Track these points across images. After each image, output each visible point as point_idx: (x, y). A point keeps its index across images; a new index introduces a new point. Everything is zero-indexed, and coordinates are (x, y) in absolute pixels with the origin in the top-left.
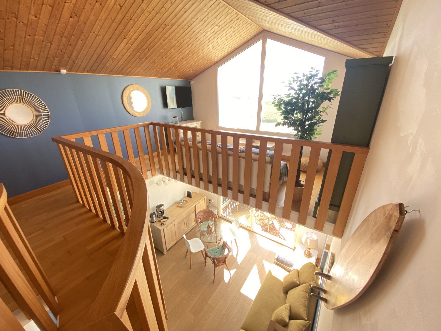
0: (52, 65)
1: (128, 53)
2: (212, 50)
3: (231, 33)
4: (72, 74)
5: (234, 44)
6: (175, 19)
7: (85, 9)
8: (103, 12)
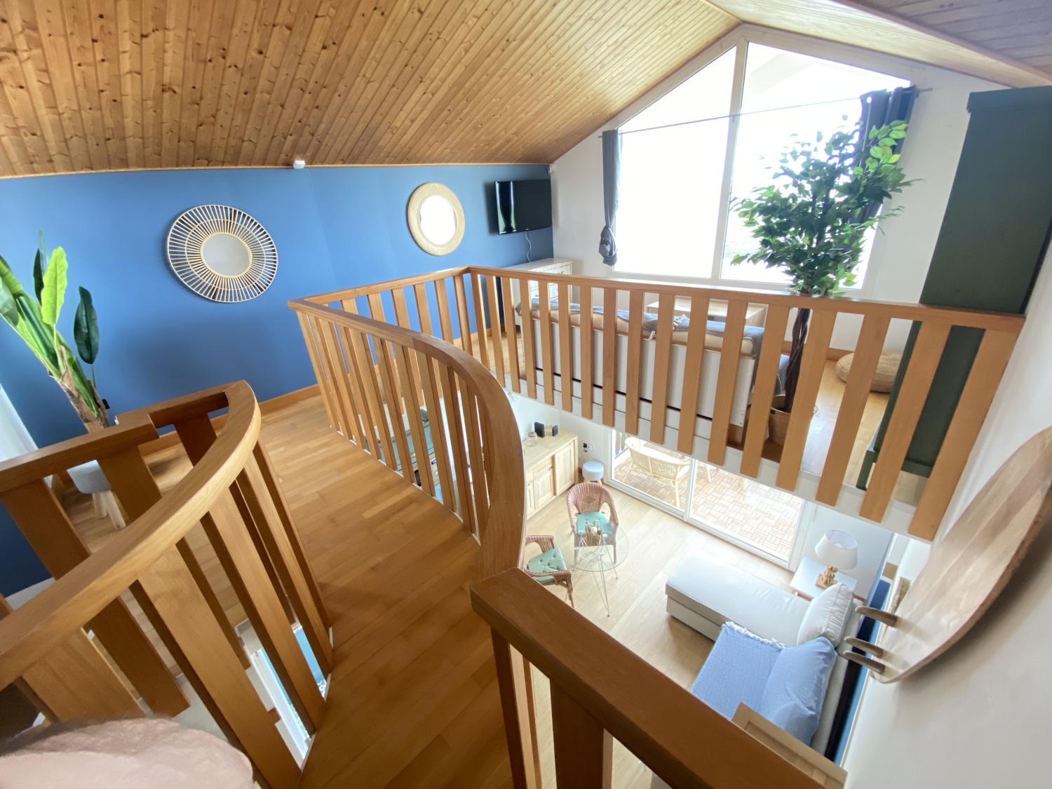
0: (281, 153)
1: (425, 114)
2: (608, 85)
3: (658, 38)
4: (315, 167)
5: (661, 66)
6: (531, 24)
7: (351, 27)
8: (386, 28)
